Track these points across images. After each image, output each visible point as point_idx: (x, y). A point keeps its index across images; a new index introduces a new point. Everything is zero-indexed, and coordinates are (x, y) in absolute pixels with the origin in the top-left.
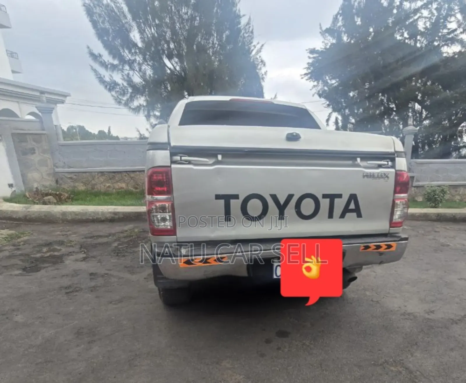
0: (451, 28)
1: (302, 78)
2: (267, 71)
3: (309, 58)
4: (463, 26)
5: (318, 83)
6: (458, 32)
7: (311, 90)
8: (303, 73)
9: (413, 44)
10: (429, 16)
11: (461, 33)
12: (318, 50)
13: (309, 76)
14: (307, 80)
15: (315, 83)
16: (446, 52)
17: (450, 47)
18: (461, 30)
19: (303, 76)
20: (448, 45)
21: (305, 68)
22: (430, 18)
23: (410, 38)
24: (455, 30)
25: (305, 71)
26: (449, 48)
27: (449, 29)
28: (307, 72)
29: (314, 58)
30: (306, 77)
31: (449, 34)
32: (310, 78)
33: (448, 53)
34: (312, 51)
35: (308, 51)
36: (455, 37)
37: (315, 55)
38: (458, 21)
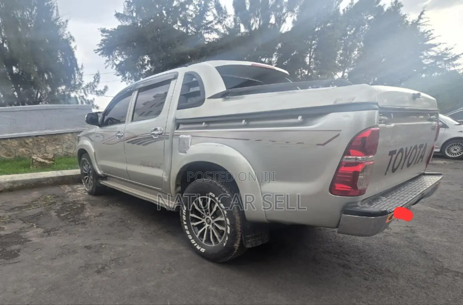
0: (208, 20)
1: (96, 53)
2: (76, 46)
3: (102, 36)
4: (217, 19)
5: (109, 57)
6: (214, 23)
7: (105, 64)
8: (96, 49)
9: (185, 31)
10: (195, 10)
11: (216, 24)
12: (108, 30)
13: (101, 51)
14: (100, 55)
15: (107, 58)
16: (208, 38)
17: (211, 34)
18: (216, 22)
19: (96, 51)
20: (208, 33)
21: (98, 45)
22: (195, 11)
23: (182, 26)
24: (211, 22)
25: (98, 47)
26: (209, 34)
27: (207, 21)
28: (100, 48)
29: (106, 36)
30: (99, 53)
31: (207, 24)
32: (102, 54)
33: (210, 39)
34: (103, 31)
35: (100, 30)
36: (211, 27)
37: (106, 34)
38: (214, 15)
